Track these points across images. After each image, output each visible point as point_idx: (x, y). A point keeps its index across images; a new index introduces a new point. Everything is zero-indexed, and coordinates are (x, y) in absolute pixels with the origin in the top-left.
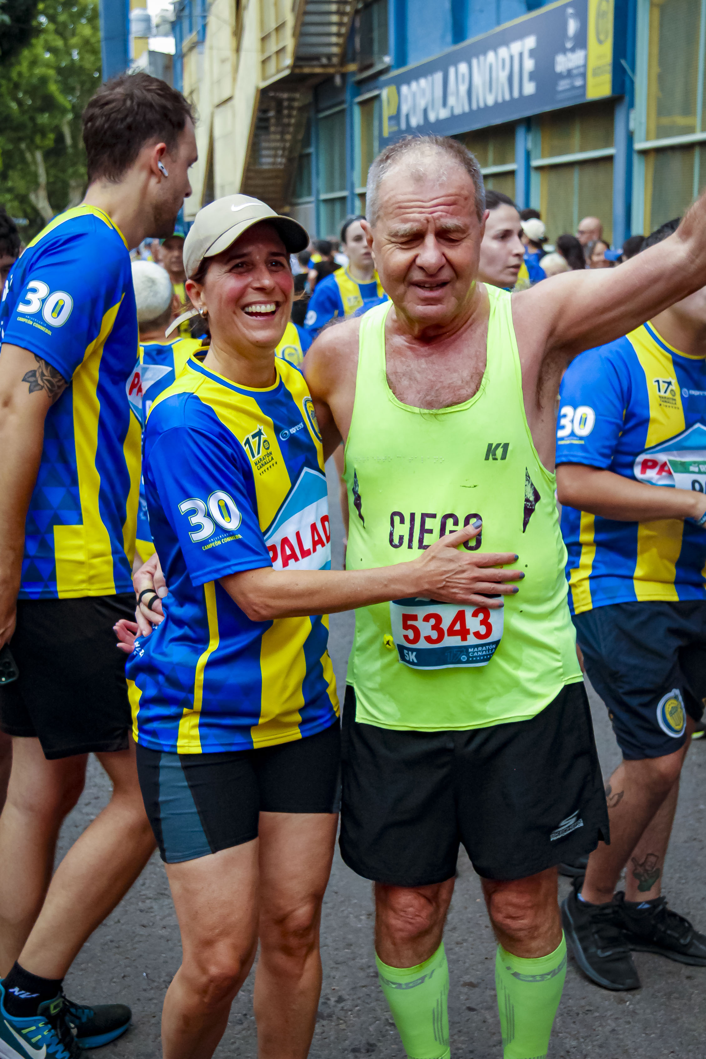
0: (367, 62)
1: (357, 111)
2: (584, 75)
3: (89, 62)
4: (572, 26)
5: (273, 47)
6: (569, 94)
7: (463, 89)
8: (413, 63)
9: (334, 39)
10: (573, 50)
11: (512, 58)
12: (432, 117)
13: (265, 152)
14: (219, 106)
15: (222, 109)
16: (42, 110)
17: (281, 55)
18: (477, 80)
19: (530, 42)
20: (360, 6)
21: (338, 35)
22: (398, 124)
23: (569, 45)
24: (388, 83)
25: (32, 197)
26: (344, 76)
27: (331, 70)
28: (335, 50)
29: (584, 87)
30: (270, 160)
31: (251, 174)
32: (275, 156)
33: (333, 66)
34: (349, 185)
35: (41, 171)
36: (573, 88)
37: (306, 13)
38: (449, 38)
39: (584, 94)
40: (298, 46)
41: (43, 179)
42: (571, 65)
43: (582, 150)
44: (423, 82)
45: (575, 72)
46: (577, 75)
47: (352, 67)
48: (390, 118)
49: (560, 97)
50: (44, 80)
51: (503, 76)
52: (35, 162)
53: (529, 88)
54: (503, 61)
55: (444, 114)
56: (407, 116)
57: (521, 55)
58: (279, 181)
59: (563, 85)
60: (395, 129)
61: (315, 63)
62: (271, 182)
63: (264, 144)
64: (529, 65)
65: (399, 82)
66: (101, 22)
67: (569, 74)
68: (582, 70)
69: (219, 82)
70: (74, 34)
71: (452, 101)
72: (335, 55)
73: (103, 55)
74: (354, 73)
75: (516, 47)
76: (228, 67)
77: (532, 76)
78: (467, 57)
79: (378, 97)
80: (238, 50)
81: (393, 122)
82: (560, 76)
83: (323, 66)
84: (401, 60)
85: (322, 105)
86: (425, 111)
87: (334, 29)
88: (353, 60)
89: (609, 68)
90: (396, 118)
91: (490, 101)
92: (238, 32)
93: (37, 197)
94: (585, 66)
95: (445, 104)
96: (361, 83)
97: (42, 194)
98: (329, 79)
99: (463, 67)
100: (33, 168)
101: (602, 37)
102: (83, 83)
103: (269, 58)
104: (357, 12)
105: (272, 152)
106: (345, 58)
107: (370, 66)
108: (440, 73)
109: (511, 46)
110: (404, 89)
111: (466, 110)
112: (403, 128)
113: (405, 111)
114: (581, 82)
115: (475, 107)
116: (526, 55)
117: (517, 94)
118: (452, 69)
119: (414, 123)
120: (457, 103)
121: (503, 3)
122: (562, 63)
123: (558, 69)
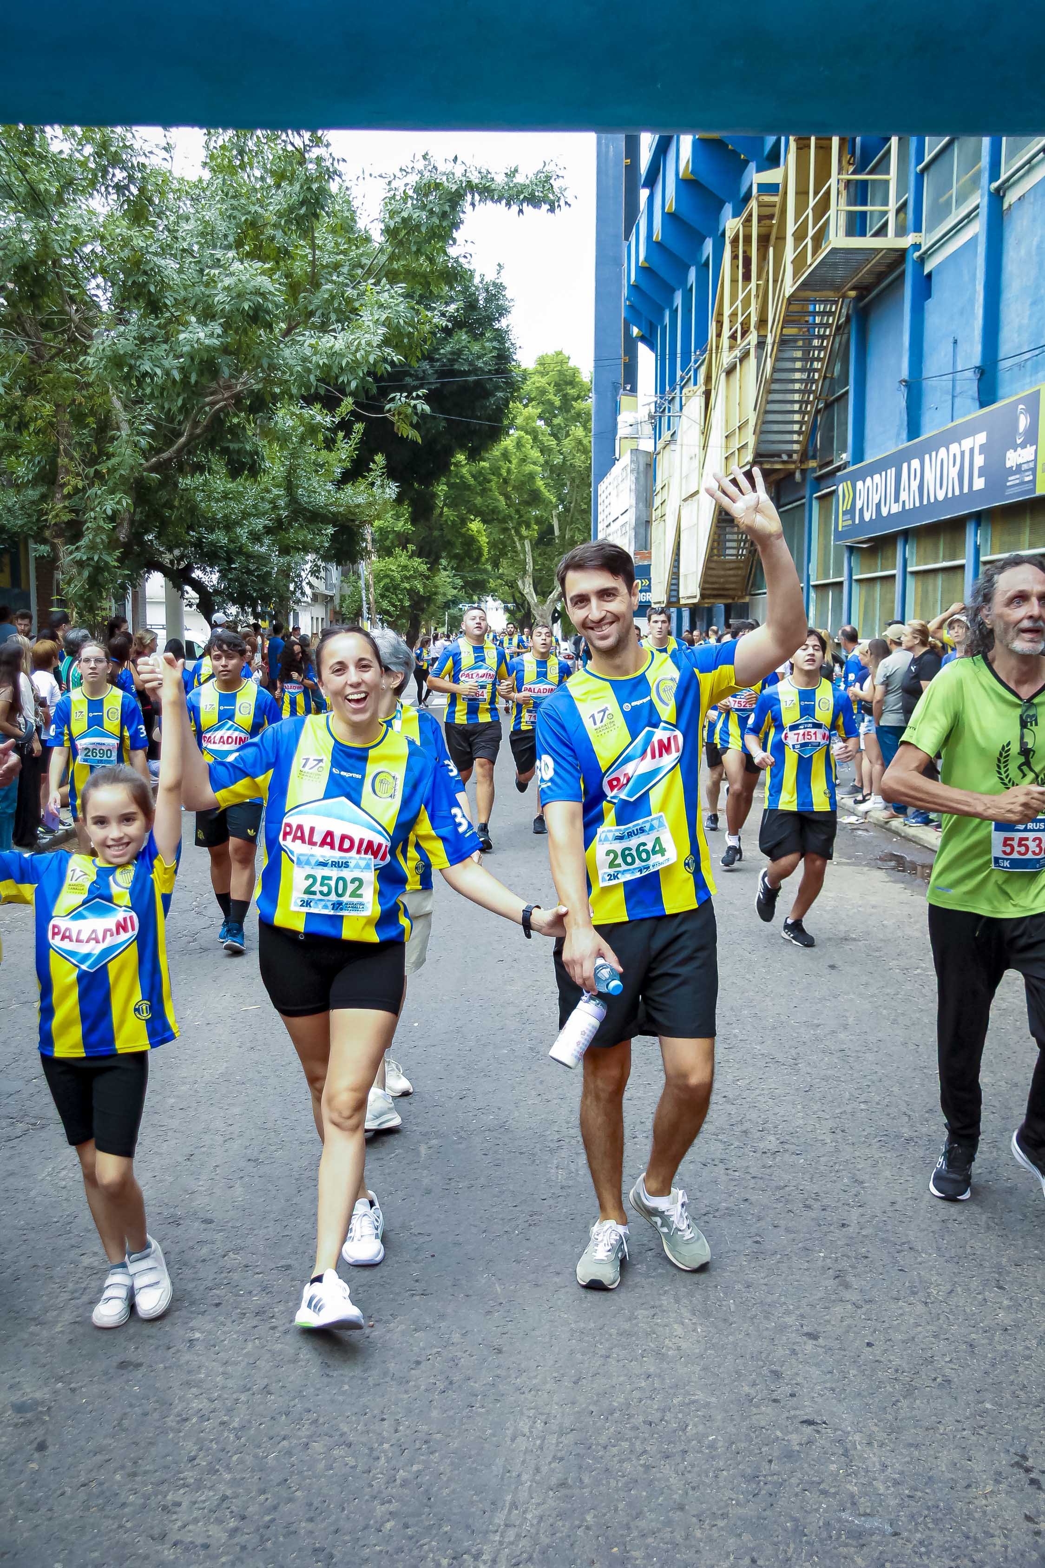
0: (828, 460)
1: (815, 505)
2: (1034, 470)
3: (579, 461)
4: (1023, 422)
5: (736, 444)
6: (1018, 490)
7: (915, 485)
8: (869, 459)
9: (795, 437)
10: (1023, 446)
11: (963, 453)
12: (885, 512)
13: (728, 544)
14: (685, 500)
15: (689, 502)
16: (528, 503)
17: (743, 451)
18: (929, 476)
19: (981, 438)
20: (821, 406)
21: (799, 433)
22: (853, 518)
24: (844, 479)
25: (520, 583)
26: (803, 472)
27: (793, 466)
28: (796, 447)
29: (1034, 481)
30: (734, 552)
31: (713, 565)
32: (738, 548)
33: (794, 462)
35: (529, 559)
36: (1023, 483)
37: (767, 412)
38: (904, 435)
39: (1035, 491)
40: (759, 443)
41: (530, 567)
42: (1020, 461)
43: (1031, 547)
44: (877, 477)
45: (1025, 467)
46: (1027, 470)
47: (813, 464)
48: (845, 513)
49: (1009, 492)
50: (531, 476)
51: (954, 472)
52: (525, 553)
53: (981, 483)
54: (955, 457)
55: (896, 508)
56: (861, 510)
57: (972, 450)
58: (740, 572)
59: (1013, 480)
60: (850, 522)
61: (776, 459)
62: (731, 572)
63: (728, 537)
64: (979, 461)
65: (855, 478)
66: (592, 425)
67: (1019, 469)
68: (1032, 465)
69: (687, 476)
70: (568, 435)
71: (903, 496)
72: (795, 452)
73: (592, 454)
74: (814, 470)
75: (967, 444)
76: (696, 463)
77: (983, 472)
78: (920, 452)
79: (835, 492)
80: (705, 447)
81: (848, 516)
82: (1011, 472)
83: (784, 462)
84: (859, 456)
85: (782, 501)
86: (878, 505)
87: (796, 427)
88: (814, 457)
90: (851, 512)
91: (941, 496)
92: (706, 431)
93: (524, 583)
94: (1036, 460)
95: (897, 500)
96: (820, 479)
97: (529, 580)
98: (791, 474)
99: (915, 463)
100: (522, 556)
102: (573, 480)
103: (733, 453)
104: (818, 411)
105: (734, 544)
106: (805, 456)
107: (831, 462)
108: (894, 469)
109: (963, 442)
110: (859, 484)
111: (917, 505)
112: (857, 522)
113: (859, 505)
114: (1031, 478)
115: (925, 502)
116: (976, 451)
117: (966, 490)
118: (905, 465)
119: (867, 517)
120: (909, 498)
121: (957, 400)
122: (1013, 458)
123: (1008, 465)
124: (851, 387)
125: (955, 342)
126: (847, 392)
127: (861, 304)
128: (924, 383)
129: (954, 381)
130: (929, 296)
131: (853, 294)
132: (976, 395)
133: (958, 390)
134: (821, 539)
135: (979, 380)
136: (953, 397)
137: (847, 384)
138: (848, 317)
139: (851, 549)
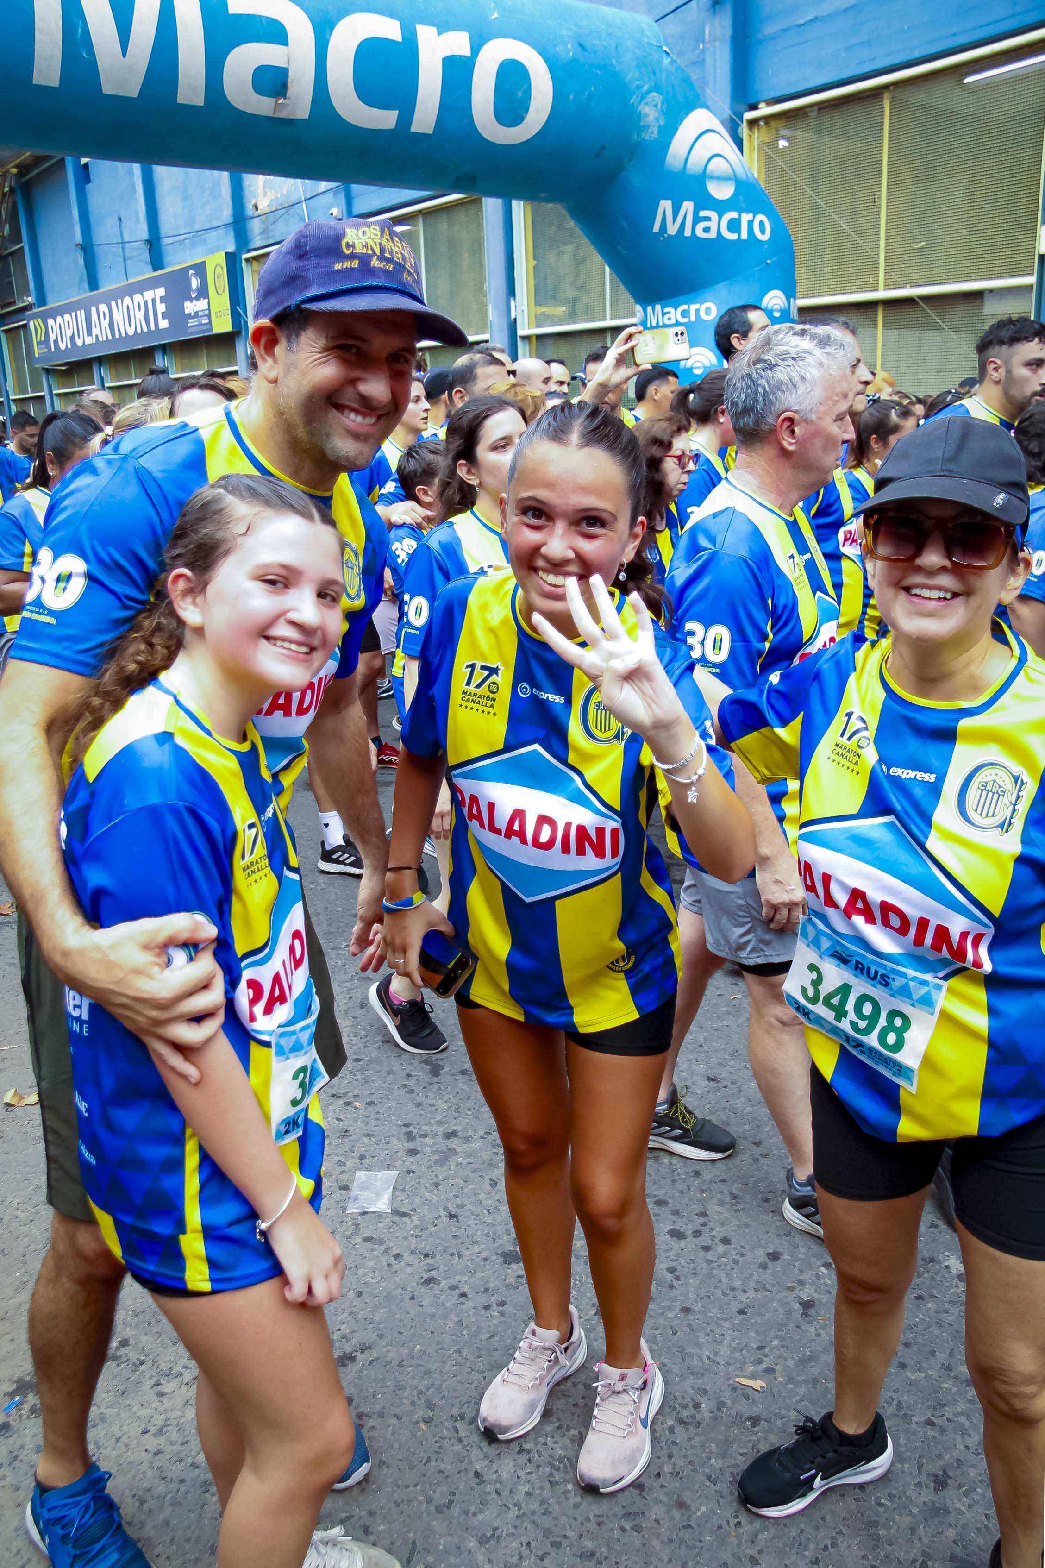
1: (3, 337)
2: (209, 316)
4: (195, 283)
6: (197, 329)
7: (105, 323)
8: (53, 304)
10: (197, 298)
11: (146, 302)
12: (79, 343)
18: (118, 317)
19: (161, 292)
22: (47, 347)
23: (193, 296)
29: (210, 324)
34: (4, 393)
36: (201, 325)
38: (86, 285)
39: (211, 330)
42: (197, 309)
44: (67, 317)
45: (201, 314)
46: (202, 316)
48: (38, 343)
49: (190, 331)
51: (140, 315)
53: (164, 324)
54: (139, 303)
55: (89, 340)
56: (56, 341)
57: (154, 300)
59: (192, 322)
60: (46, 350)
64: (161, 308)
65: (44, 317)
67: (196, 314)
68: (207, 312)
71: (96, 331)
75: (149, 295)
77: (164, 316)
78: (104, 300)
79: (25, 327)
81: (42, 346)
82: (189, 316)
84: (42, 300)
86: (72, 338)
89: (229, 312)
90: (44, 342)
91: (131, 332)
94: (209, 309)
95: (90, 333)
96: (3, 316)
99: (102, 308)
101: (220, 292)
107: (14, 303)
108: (83, 311)
109: (145, 293)
110: (51, 322)
111: (110, 337)
112: (53, 350)
113: (52, 337)
114: (207, 321)
115: (117, 336)
116: (158, 301)
117: (153, 328)
118: (93, 309)
119: (62, 346)
120: (101, 331)
121: (129, 263)
122: (190, 307)
123: (187, 311)
124: (25, 244)
125: (120, 219)
126: (22, 248)
127: (24, 180)
128: (96, 248)
129: (123, 248)
130: (88, 180)
131: (14, 171)
132: (149, 260)
133: (128, 255)
134: (13, 363)
135: (150, 249)
136: (125, 260)
137: (21, 241)
138: (12, 190)
139: (48, 371)
